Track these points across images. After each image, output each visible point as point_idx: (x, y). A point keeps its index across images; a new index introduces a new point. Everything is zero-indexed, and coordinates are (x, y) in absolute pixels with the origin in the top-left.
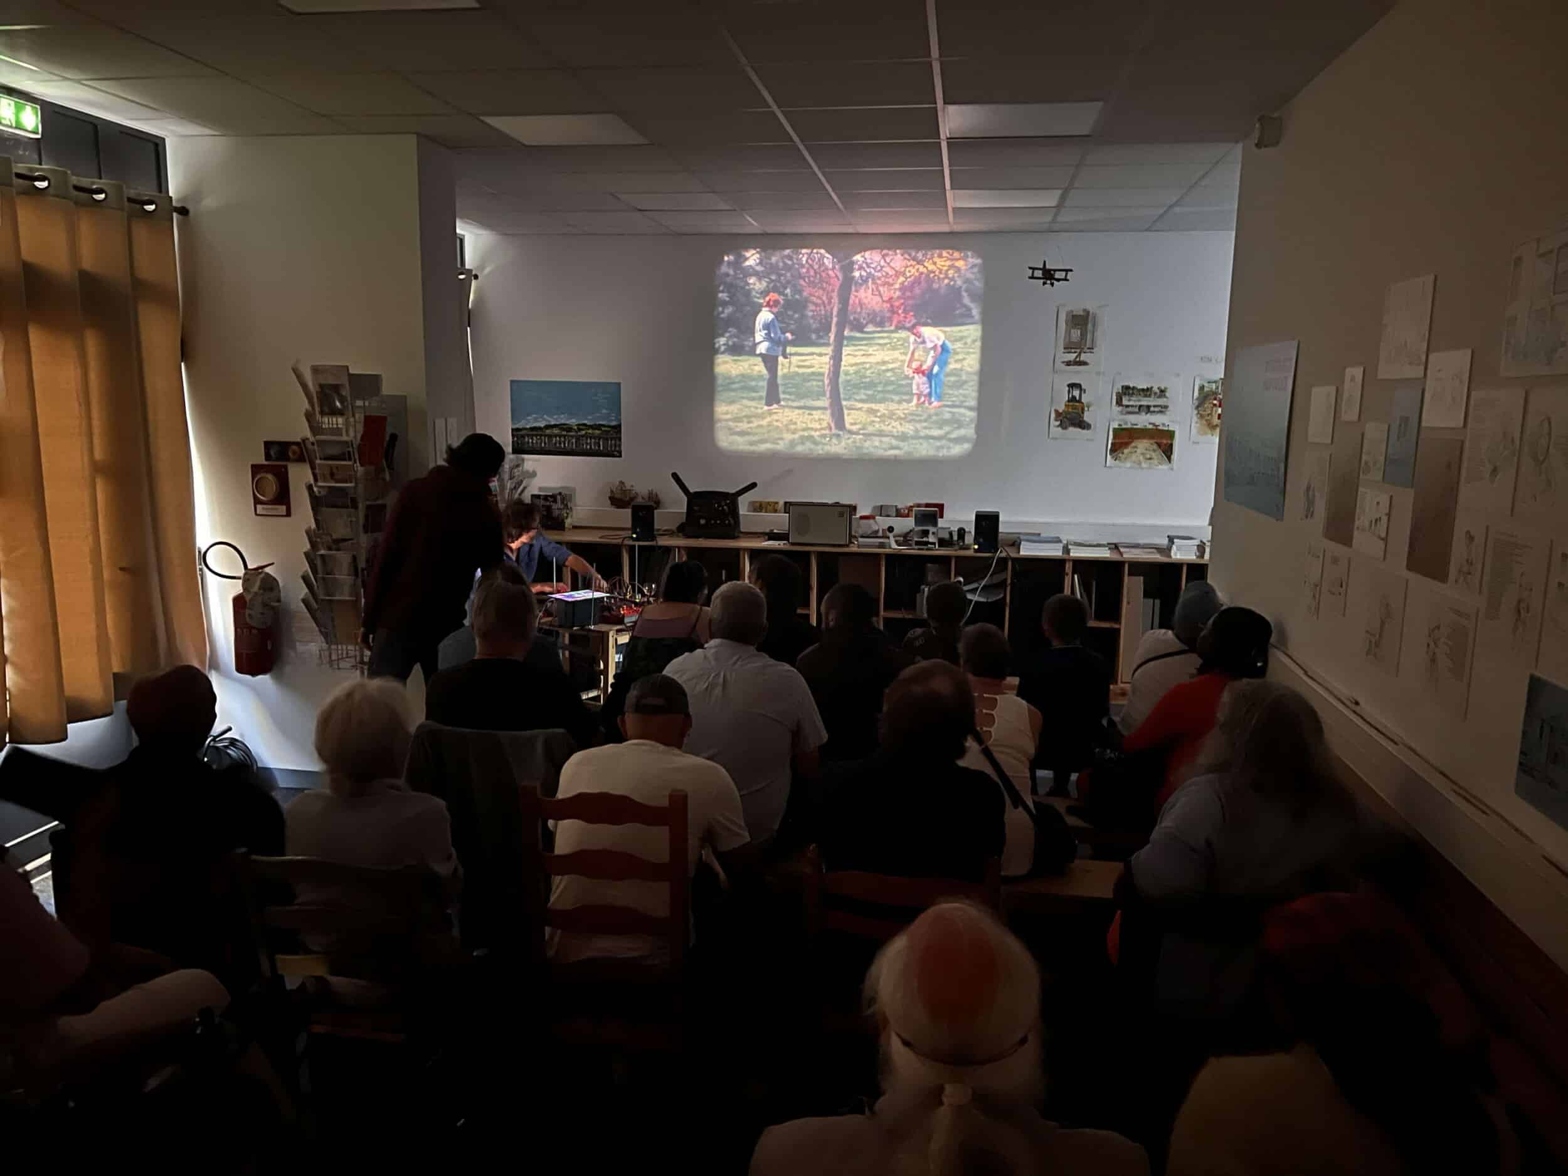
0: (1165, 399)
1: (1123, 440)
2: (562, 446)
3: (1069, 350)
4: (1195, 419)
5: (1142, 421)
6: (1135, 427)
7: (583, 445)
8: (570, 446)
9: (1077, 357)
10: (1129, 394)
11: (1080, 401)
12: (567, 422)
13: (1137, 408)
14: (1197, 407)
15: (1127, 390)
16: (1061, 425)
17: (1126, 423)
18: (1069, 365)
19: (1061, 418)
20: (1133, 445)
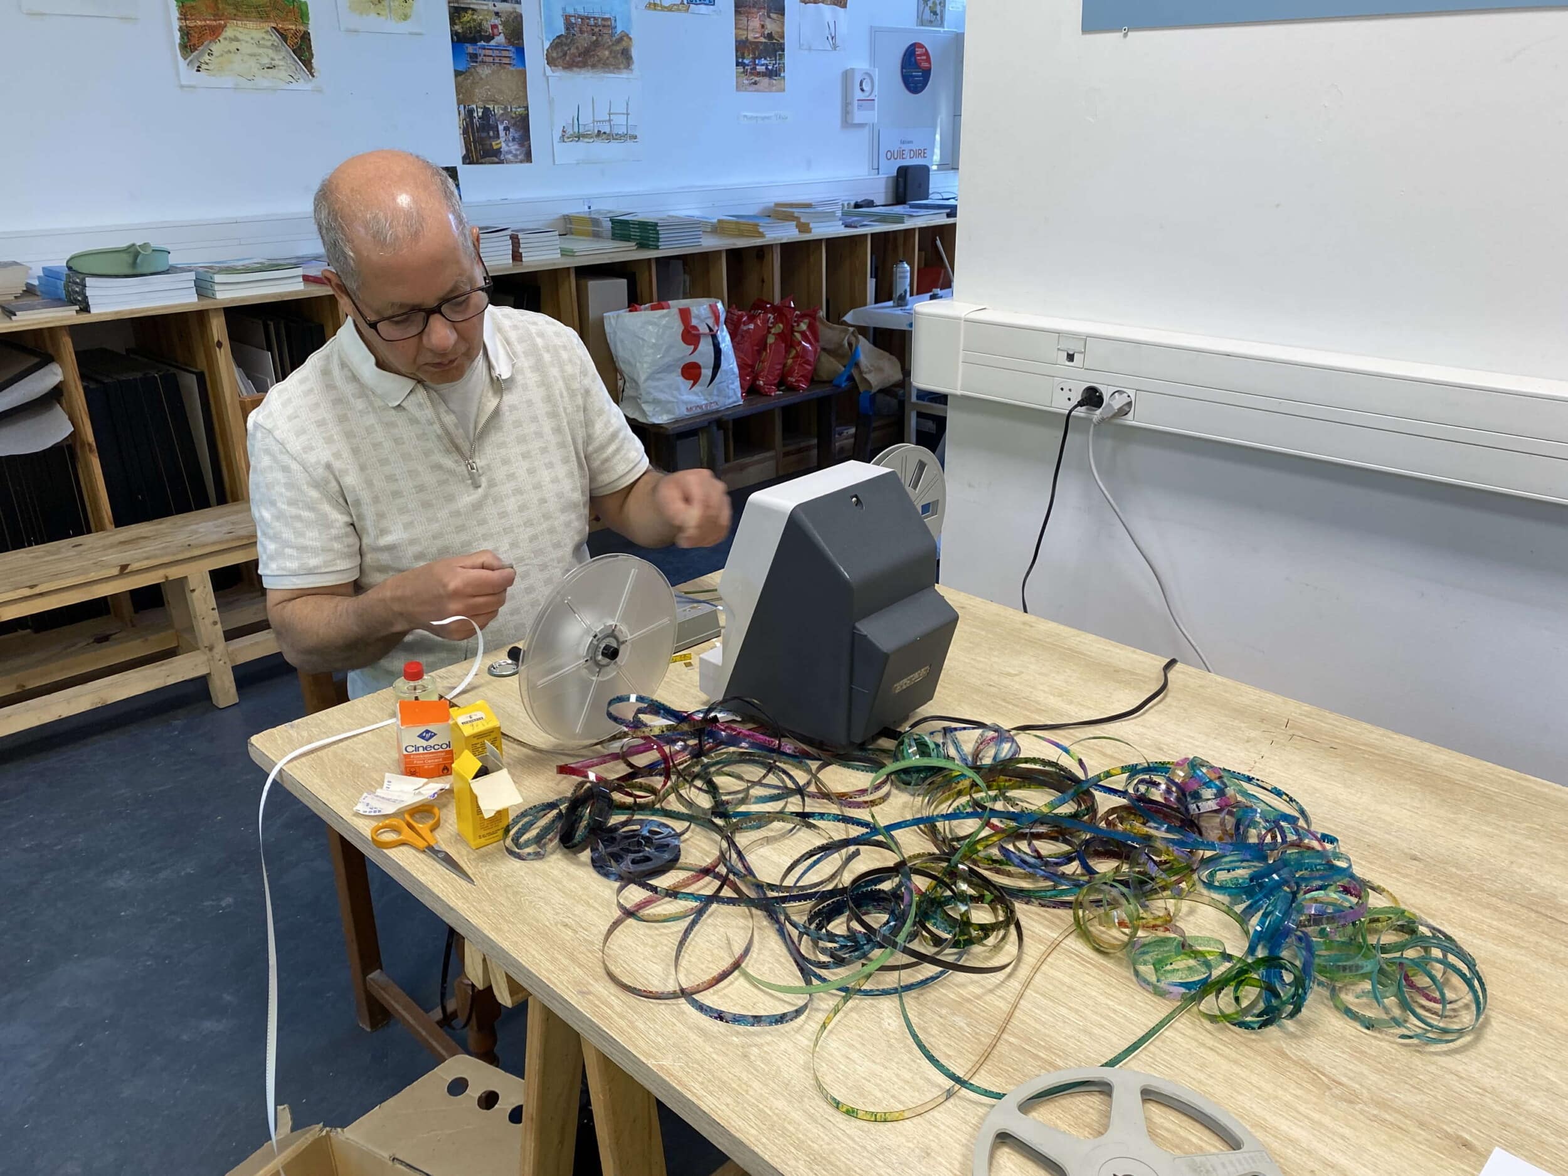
1: (203, 20)
20: (229, 32)
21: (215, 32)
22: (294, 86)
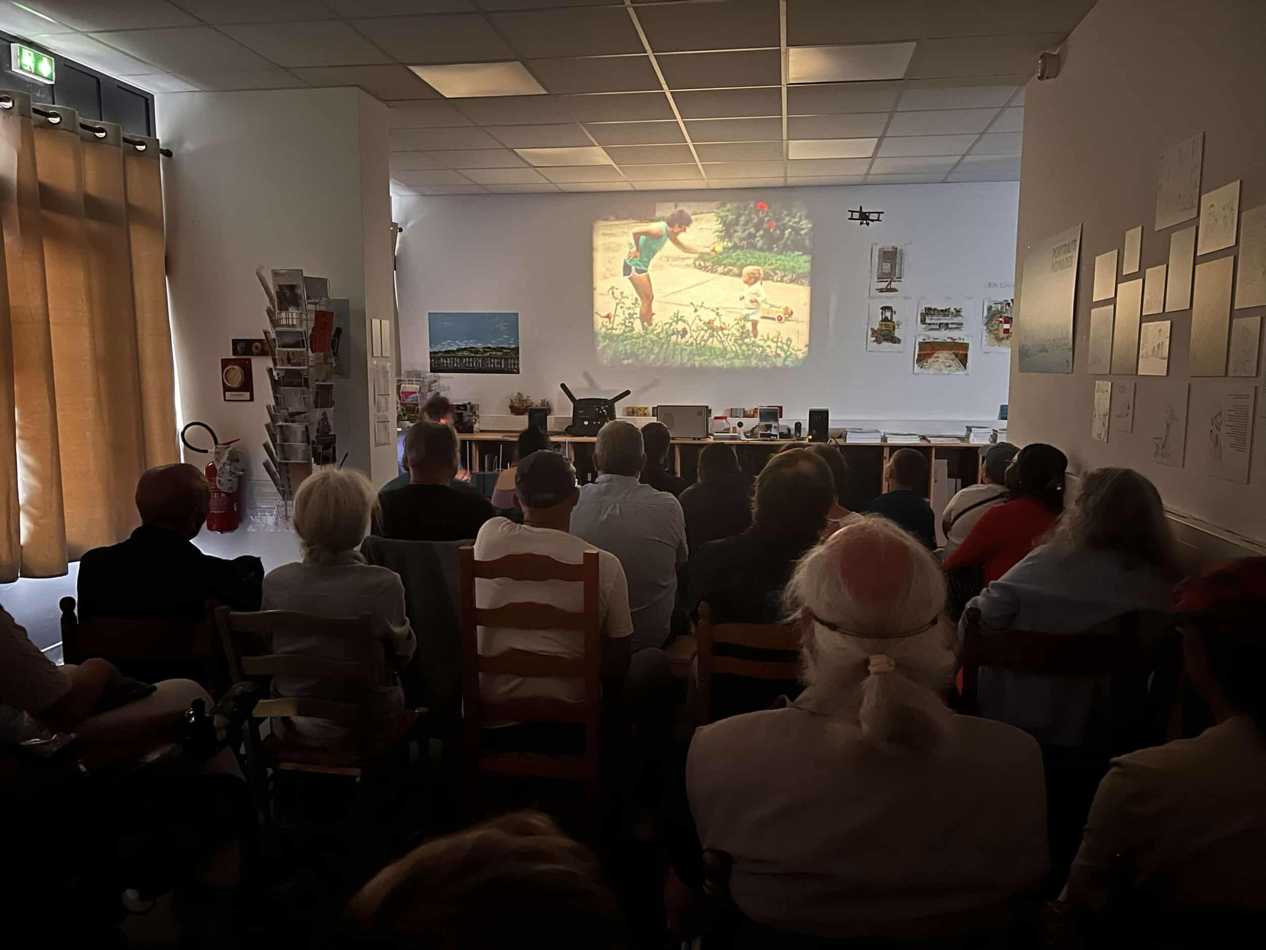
0: (960, 318)
1: (927, 351)
2: (471, 365)
3: (881, 280)
4: (985, 333)
5: (942, 336)
6: (936, 341)
7: (488, 364)
8: (478, 365)
9: (888, 285)
10: (931, 314)
11: (891, 321)
12: (474, 346)
13: (938, 325)
14: (986, 324)
15: (929, 311)
16: (876, 341)
17: (929, 338)
18: (883, 292)
19: (876, 335)
20: (935, 355)
21: (930, 355)
22: (957, 373)
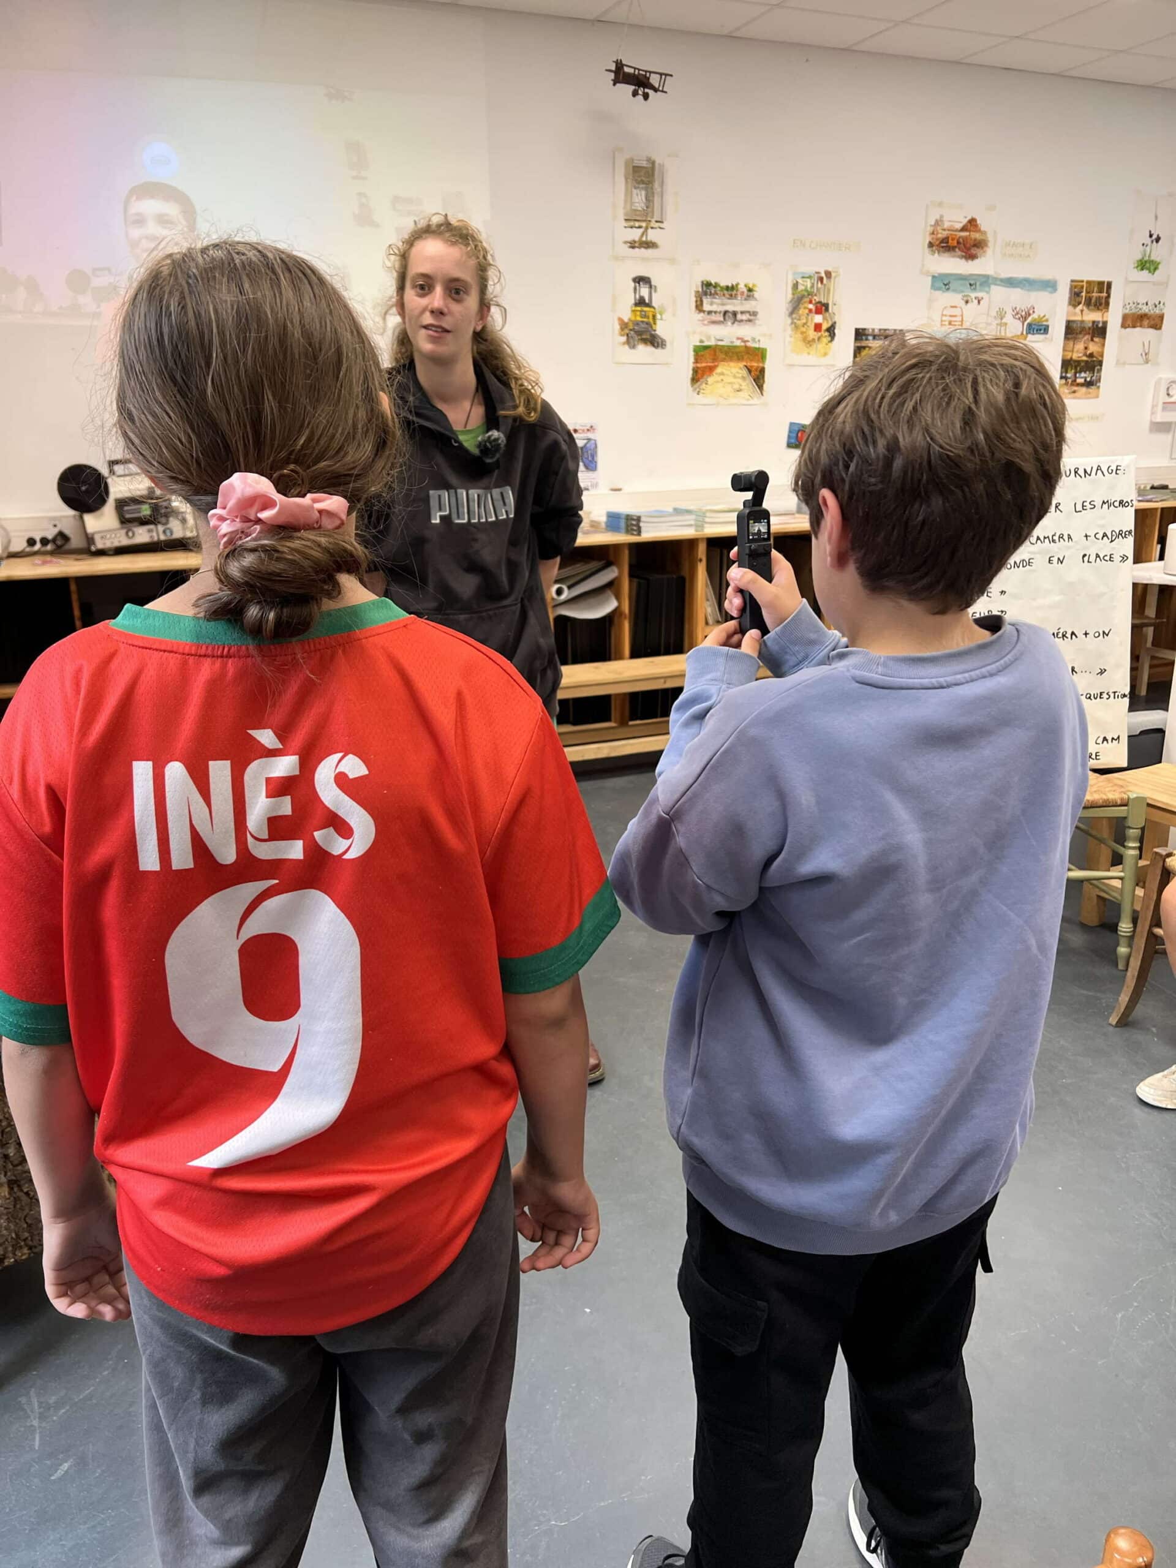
0: (753, 303)
1: (702, 363)
3: (632, 223)
4: (789, 331)
5: (728, 334)
6: (720, 343)
9: (642, 235)
10: (711, 294)
11: (649, 305)
13: (722, 314)
14: (791, 313)
15: (708, 289)
16: (628, 342)
17: (709, 338)
18: (633, 247)
19: (627, 331)
20: (719, 370)
21: (711, 369)
22: (751, 402)
